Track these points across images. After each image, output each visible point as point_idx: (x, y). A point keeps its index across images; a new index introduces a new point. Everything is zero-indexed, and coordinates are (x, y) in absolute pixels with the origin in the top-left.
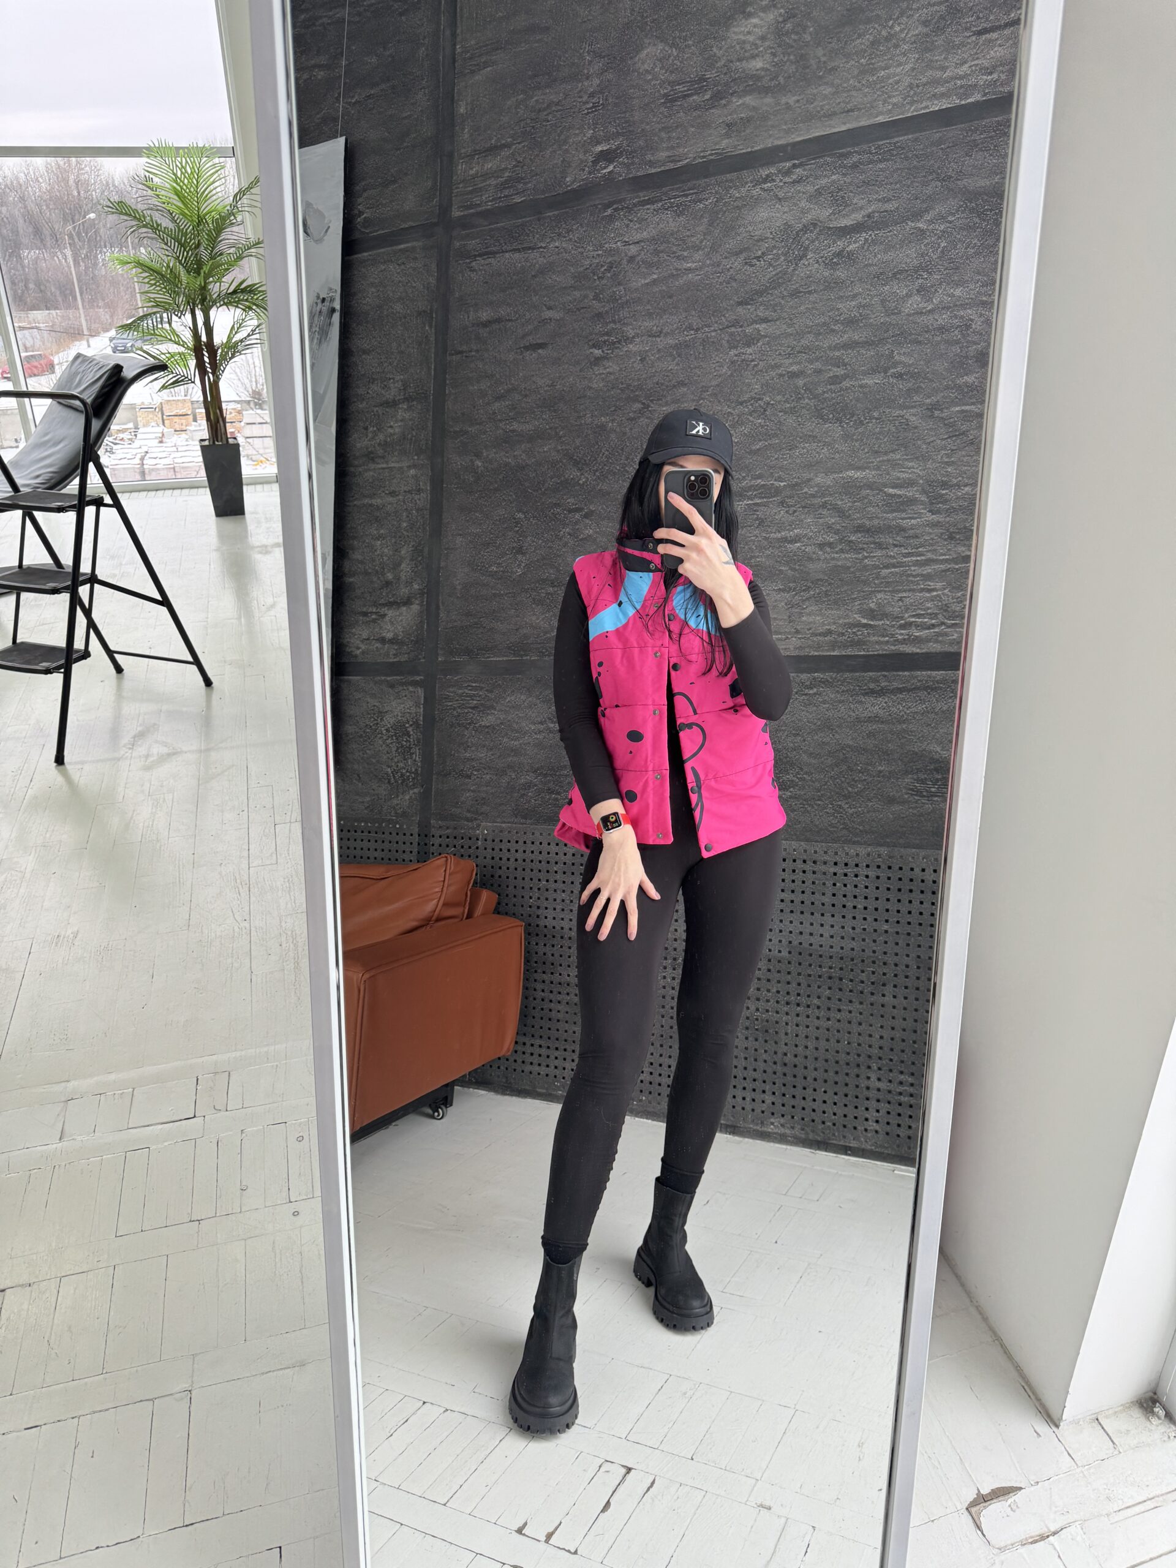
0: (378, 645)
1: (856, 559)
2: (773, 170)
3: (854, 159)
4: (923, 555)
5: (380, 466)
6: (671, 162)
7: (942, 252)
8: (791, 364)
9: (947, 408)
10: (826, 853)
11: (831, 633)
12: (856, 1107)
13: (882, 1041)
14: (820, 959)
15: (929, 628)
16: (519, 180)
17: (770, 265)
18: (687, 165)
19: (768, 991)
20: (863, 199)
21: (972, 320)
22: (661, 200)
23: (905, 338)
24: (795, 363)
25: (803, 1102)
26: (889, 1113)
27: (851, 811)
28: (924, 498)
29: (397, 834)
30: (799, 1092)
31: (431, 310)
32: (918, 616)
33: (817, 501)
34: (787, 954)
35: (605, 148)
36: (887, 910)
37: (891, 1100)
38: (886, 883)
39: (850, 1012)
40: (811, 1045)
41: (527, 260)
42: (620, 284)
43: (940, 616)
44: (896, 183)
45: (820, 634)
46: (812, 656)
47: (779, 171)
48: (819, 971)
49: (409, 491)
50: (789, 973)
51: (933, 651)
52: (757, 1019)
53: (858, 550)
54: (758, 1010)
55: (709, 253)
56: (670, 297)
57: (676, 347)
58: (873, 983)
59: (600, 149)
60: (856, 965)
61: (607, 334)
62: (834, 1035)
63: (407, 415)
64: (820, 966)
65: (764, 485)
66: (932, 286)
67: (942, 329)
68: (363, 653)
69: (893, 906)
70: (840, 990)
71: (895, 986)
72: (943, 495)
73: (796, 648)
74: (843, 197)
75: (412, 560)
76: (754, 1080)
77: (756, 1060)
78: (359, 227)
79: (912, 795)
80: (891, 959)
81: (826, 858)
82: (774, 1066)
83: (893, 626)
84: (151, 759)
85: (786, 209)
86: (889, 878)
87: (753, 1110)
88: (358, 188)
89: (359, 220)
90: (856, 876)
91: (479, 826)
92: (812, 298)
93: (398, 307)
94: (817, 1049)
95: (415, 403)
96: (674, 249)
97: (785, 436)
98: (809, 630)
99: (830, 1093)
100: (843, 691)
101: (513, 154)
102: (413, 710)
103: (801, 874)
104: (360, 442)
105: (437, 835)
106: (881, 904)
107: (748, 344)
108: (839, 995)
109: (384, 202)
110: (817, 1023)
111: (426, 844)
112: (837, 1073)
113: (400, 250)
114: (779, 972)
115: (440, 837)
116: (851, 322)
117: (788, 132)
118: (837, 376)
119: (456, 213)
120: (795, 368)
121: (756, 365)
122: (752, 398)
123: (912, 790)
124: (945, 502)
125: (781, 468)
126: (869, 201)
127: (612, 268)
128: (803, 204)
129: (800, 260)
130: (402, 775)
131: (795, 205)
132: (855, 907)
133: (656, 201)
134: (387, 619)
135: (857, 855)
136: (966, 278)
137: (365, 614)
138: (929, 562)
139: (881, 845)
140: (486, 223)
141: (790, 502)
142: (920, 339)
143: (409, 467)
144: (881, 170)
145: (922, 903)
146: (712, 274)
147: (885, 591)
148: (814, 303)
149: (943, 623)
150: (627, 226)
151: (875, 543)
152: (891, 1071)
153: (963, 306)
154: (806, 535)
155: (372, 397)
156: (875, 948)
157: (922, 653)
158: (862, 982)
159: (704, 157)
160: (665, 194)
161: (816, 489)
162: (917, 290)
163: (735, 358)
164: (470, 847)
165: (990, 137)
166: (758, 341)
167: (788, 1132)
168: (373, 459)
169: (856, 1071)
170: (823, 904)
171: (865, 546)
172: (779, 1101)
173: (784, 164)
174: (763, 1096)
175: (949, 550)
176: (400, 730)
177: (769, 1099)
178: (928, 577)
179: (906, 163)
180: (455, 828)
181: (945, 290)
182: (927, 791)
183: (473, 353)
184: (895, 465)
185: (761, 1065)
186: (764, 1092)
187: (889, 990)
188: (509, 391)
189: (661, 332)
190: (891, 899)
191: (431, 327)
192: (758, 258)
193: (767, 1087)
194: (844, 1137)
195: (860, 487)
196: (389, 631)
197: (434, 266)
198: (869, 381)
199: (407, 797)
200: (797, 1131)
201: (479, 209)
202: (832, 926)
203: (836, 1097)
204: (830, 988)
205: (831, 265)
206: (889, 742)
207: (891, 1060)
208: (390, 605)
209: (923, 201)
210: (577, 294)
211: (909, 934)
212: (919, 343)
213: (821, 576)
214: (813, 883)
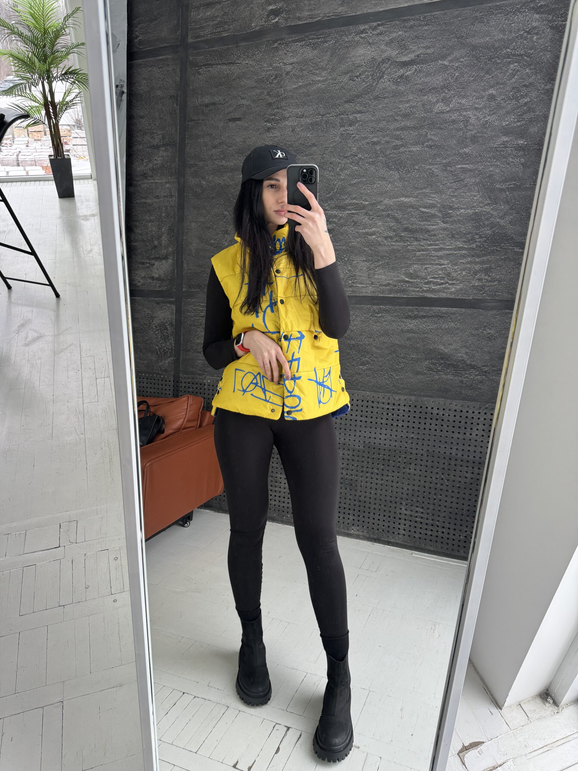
0: (150, 281)
1: (404, 245)
2: (367, 27)
3: (411, 23)
4: (438, 245)
5: (149, 181)
6: (311, 18)
7: (456, 78)
8: (373, 137)
9: (454, 166)
10: (384, 398)
11: (389, 285)
12: (394, 523)
13: (408, 491)
14: (379, 451)
15: (440, 285)
16: (226, 23)
17: (364, 81)
18: (319, 21)
19: (353, 465)
20: (415, 46)
21: (470, 118)
22: (304, 40)
23: (434, 126)
24: (375, 137)
25: (368, 519)
26: (410, 526)
27: (397, 378)
28: (440, 215)
29: (162, 380)
30: (366, 515)
31: (177, 95)
32: (434, 278)
33: (384, 213)
34: (363, 448)
35: (274, 8)
36: (413, 427)
37: (412, 520)
38: (413, 414)
39: (393, 476)
40: (373, 492)
41: (230, 70)
42: (281, 87)
43: (446, 279)
44: (433, 39)
45: (384, 285)
46: (380, 297)
47: (370, 27)
48: (378, 456)
49: (166, 197)
50: (363, 457)
51: (441, 297)
52: (347, 479)
53: (404, 241)
54: (347, 474)
55: (330, 72)
56: (309, 96)
57: (312, 124)
58: (405, 463)
59: (271, 8)
60: (397, 454)
61: (274, 115)
62: (384, 488)
63: (165, 154)
64: (379, 454)
65: (357, 203)
66: (450, 97)
67: (454, 122)
68: (142, 285)
69: (416, 425)
70: (388, 466)
71: (415, 465)
72: (450, 213)
73: (371, 292)
74: (404, 45)
75: (168, 234)
76: (345, 508)
77: (345, 499)
78: (136, 45)
79: (429, 370)
80: (415, 452)
81: (384, 401)
82: (354, 502)
83: (421, 283)
84: (28, 340)
85: (373, 50)
86: (415, 412)
87: (344, 523)
88: (135, 22)
89: (136, 40)
90: (399, 410)
91: (205, 378)
92: (386, 101)
93: (159, 93)
94: (376, 494)
95: (169, 147)
96: (311, 69)
97: (369, 177)
98: (378, 282)
99: (382, 515)
100: (395, 316)
101: (222, 7)
102: (170, 316)
103: (371, 408)
104: (139, 168)
105: (183, 382)
106: (411, 424)
107: (351, 125)
108: (388, 468)
109: (150, 31)
110: (376, 481)
111: (177, 386)
112: (385, 506)
113: (160, 60)
114: (358, 456)
115: (185, 383)
116: (406, 116)
117: (375, 5)
118: (397, 145)
119: (190, 40)
120: (375, 140)
121: (354, 137)
122: (352, 155)
123: (429, 368)
124: (451, 216)
125: (366, 194)
126: (419, 48)
127: (277, 77)
128: (383, 47)
129: (380, 79)
130: (164, 350)
131: (379, 47)
132: (397, 426)
133: (302, 41)
134: (155, 266)
135: (400, 400)
136: (468, 94)
137: (143, 263)
138: (441, 249)
139: (412, 395)
140: (207, 47)
141: (371, 213)
142: (442, 127)
143: (166, 183)
144: (426, 30)
145: (431, 424)
146: (332, 84)
147: (418, 264)
148: (387, 104)
149: (447, 283)
150: (286, 54)
151: (414, 238)
152: (412, 506)
153: (466, 110)
154: (378, 231)
155: (146, 143)
156: (406, 446)
157: (436, 298)
158: (399, 462)
159: (329, 17)
160: (307, 36)
161: (384, 207)
162: (442, 99)
163: (343, 132)
164: (201, 389)
165: (485, 15)
166: (356, 123)
167: (361, 533)
168: (146, 177)
169: (395, 505)
170: (381, 424)
171: (409, 239)
172: (356, 519)
173: (373, 24)
174: (348, 516)
175: (451, 243)
176: (162, 326)
177: (351, 517)
178: (440, 257)
179: (439, 27)
180: (193, 379)
181: (456, 100)
182: (436, 369)
183: (200, 121)
184: (426, 195)
185: (348, 502)
186: (349, 514)
187: (413, 466)
188: (220, 144)
189: (303, 116)
190: (416, 422)
191: (177, 105)
192: (357, 77)
193: (351, 512)
194: (388, 537)
195: (407, 207)
196: (156, 273)
197: (178, 70)
198: (413, 149)
199: (167, 362)
200: (365, 534)
201: (203, 39)
202: (386, 435)
203: (384, 518)
204: (383, 465)
205: (397, 83)
206: (418, 343)
207: (412, 500)
208: (156, 259)
209: (448, 49)
210: (258, 91)
211: (424, 439)
212: (441, 129)
213: (386, 254)
214: (377, 413)
